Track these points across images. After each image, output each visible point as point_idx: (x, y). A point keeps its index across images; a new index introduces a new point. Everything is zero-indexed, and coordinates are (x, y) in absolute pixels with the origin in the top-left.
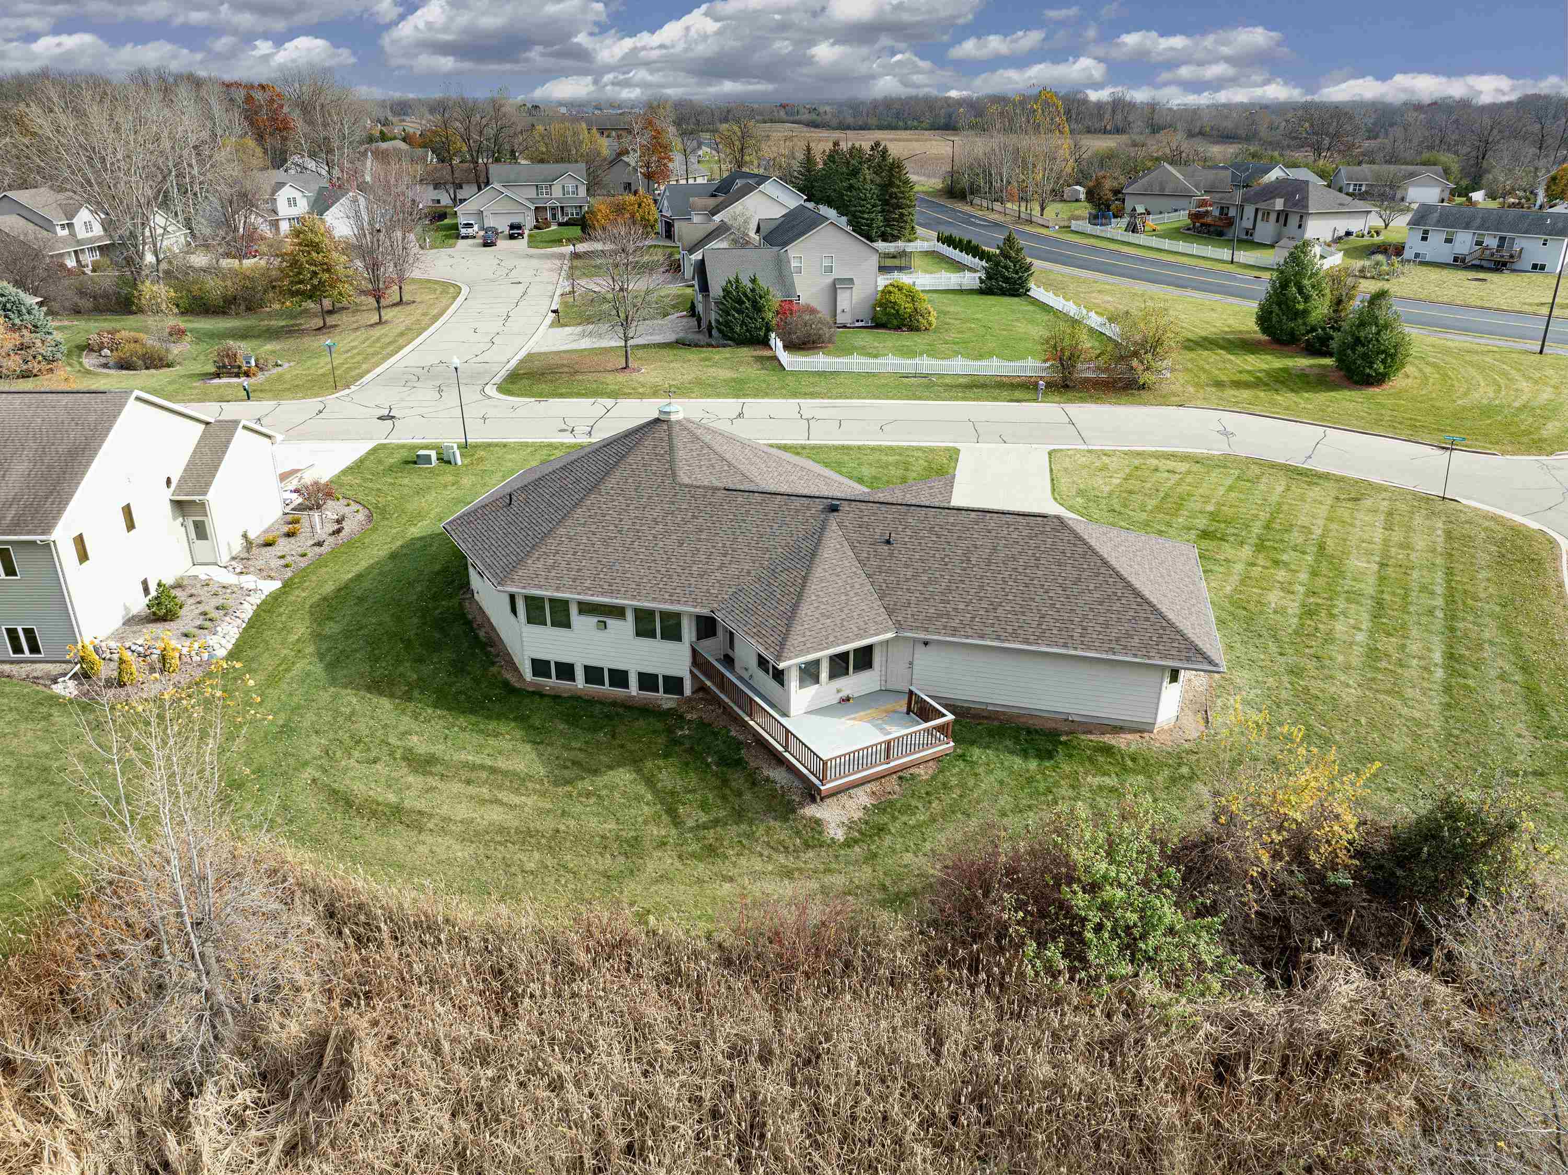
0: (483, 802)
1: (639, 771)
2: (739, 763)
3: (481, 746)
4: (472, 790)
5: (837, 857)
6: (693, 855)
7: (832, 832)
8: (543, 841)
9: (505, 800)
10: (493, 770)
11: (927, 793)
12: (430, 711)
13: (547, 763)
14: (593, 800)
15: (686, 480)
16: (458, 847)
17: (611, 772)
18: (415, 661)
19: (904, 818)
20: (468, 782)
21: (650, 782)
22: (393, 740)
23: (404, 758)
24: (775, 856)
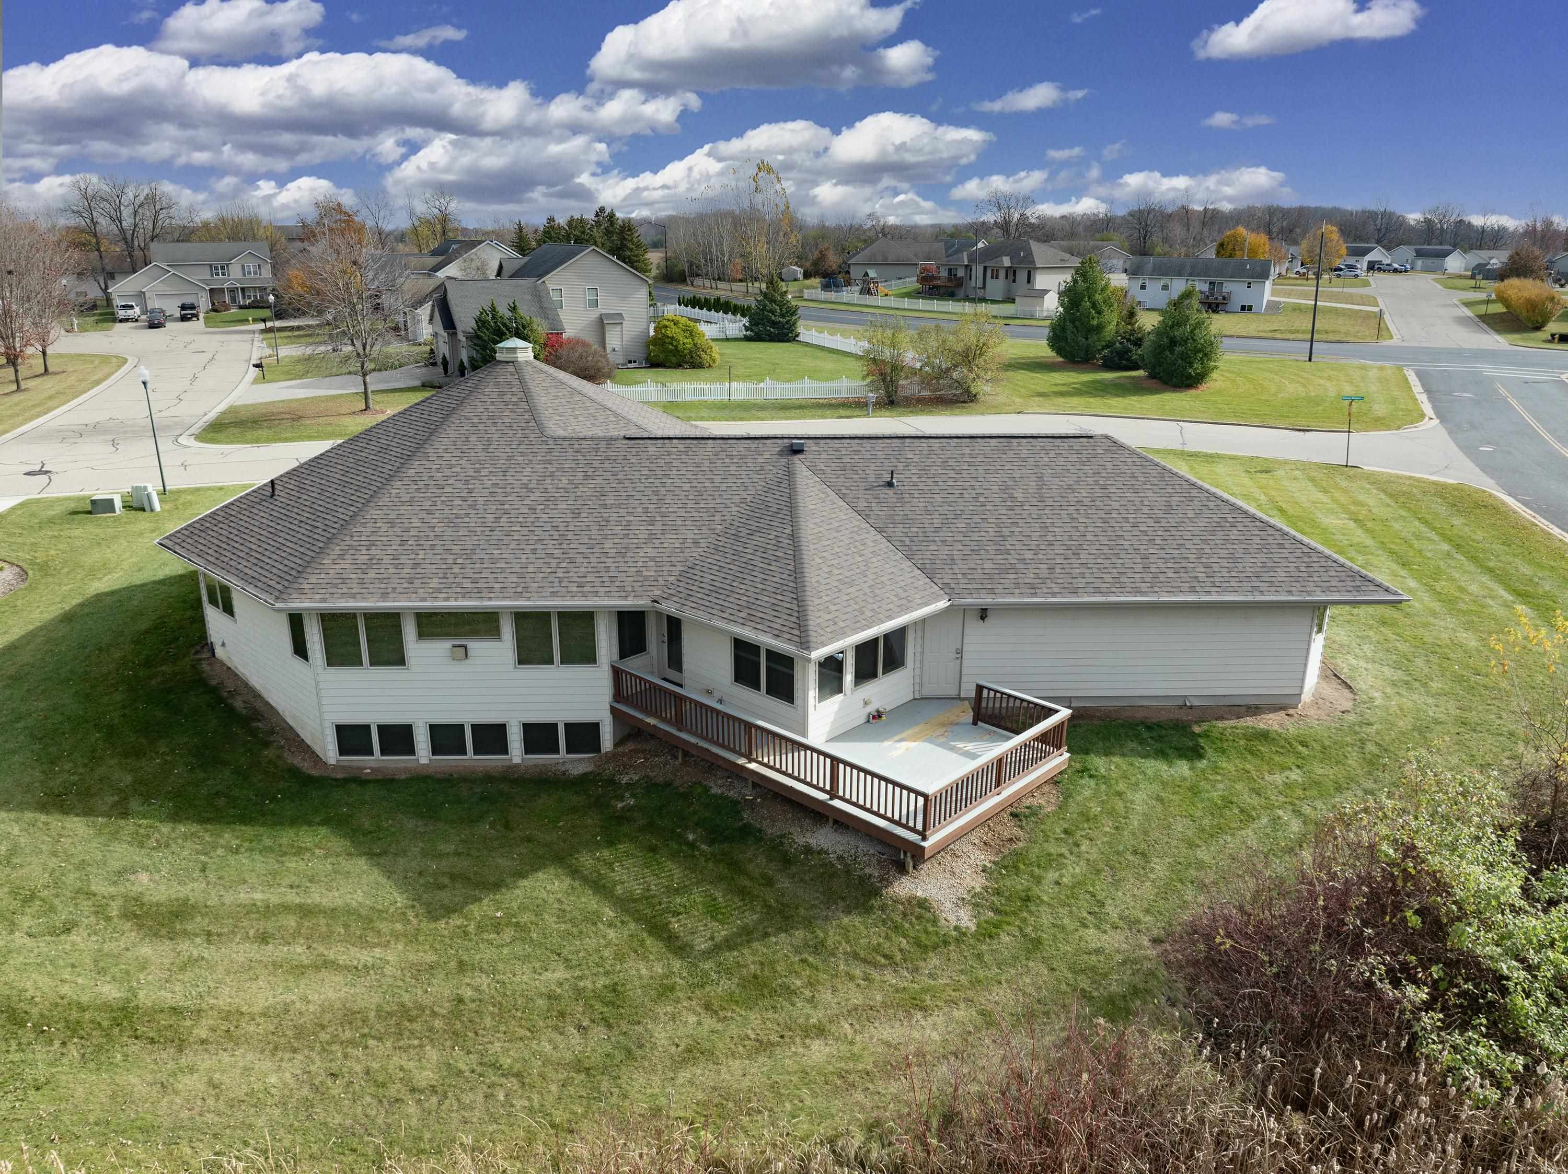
0: (299, 970)
1: (574, 872)
2: (746, 833)
3: (274, 874)
4: (271, 951)
5: (979, 957)
6: (731, 999)
7: (952, 918)
8: (438, 1024)
9: (342, 959)
10: (305, 911)
11: (1066, 832)
12: (165, 829)
13: (404, 883)
14: (508, 934)
15: (561, 433)
16: (267, 1065)
17: (525, 883)
18: (126, 755)
20: (264, 938)
21: (599, 886)
22: (99, 887)
23: (126, 915)
24: (875, 974)
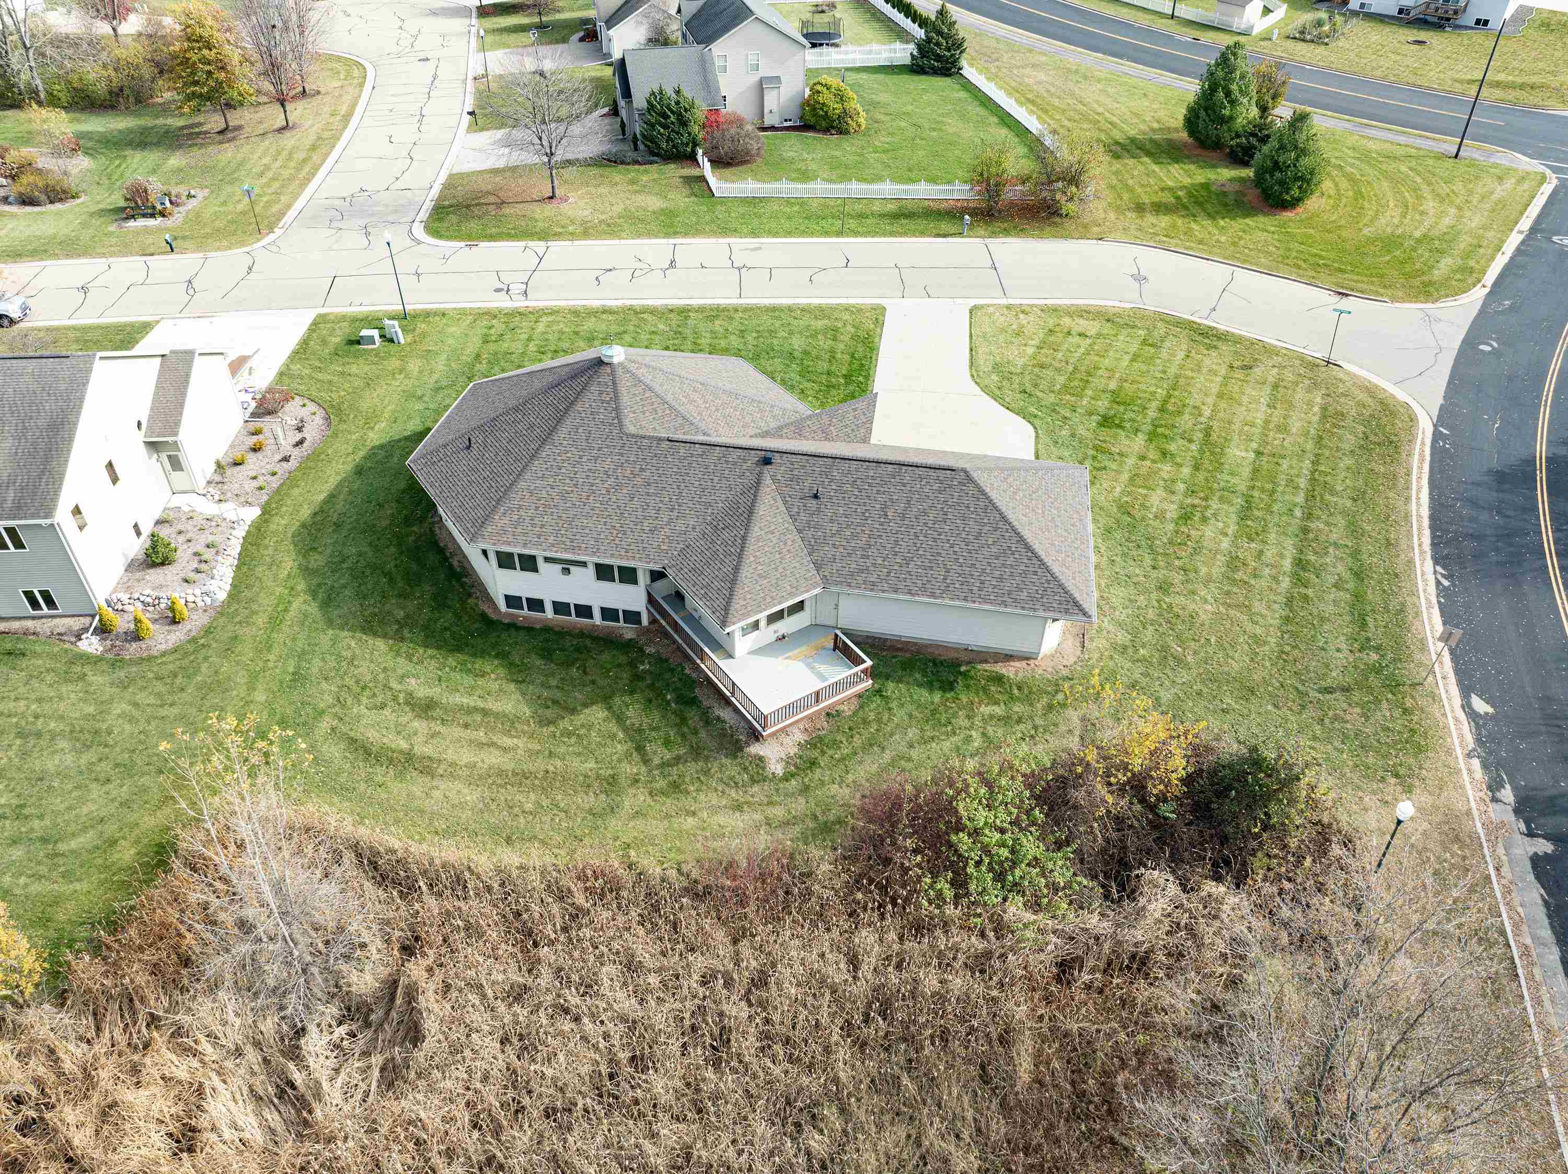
0: (481, 745)
1: (609, 708)
2: (693, 702)
3: (473, 688)
4: (468, 734)
5: (777, 790)
6: (662, 793)
7: (773, 767)
8: (537, 782)
9: (499, 742)
10: (485, 712)
11: (850, 729)
12: (421, 651)
13: (530, 703)
14: (573, 740)
15: (631, 429)
16: (466, 791)
17: (586, 711)
18: (400, 596)
19: (831, 752)
20: (466, 726)
21: (620, 719)
22: (394, 685)
23: (407, 703)
24: (727, 790)
